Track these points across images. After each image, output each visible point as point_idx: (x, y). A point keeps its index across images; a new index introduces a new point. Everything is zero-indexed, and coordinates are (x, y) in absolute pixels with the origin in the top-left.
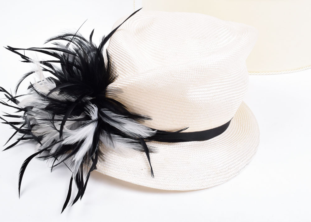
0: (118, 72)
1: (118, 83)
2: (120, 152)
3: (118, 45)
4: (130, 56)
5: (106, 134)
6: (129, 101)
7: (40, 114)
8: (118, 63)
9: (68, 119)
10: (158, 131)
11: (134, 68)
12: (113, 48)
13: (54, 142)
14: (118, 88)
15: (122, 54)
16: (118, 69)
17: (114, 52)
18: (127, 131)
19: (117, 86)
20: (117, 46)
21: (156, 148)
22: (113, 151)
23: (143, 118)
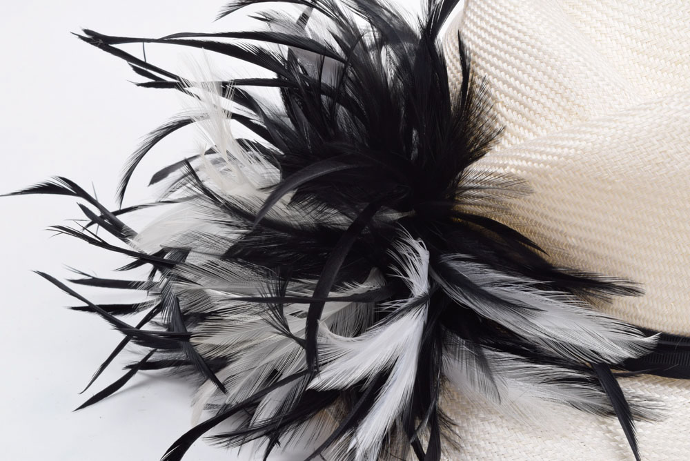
0: (502, 116)
1: (512, 157)
2: (519, 418)
3: (501, 14)
4: (550, 56)
5: (465, 348)
6: (553, 225)
7: (221, 275)
8: (505, 82)
9: (332, 294)
10: (664, 336)
11: (568, 101)
12: (482, 28)
13: (273, 379)
14: (510, 175)
15: (519, 49)
16: (504, 105)
17: (488, 42)
18: (544, 336)
19: (507, 170)
20: (498, 20)
21: (656, 400)
22: (490, 412)
23: (609, 287)
